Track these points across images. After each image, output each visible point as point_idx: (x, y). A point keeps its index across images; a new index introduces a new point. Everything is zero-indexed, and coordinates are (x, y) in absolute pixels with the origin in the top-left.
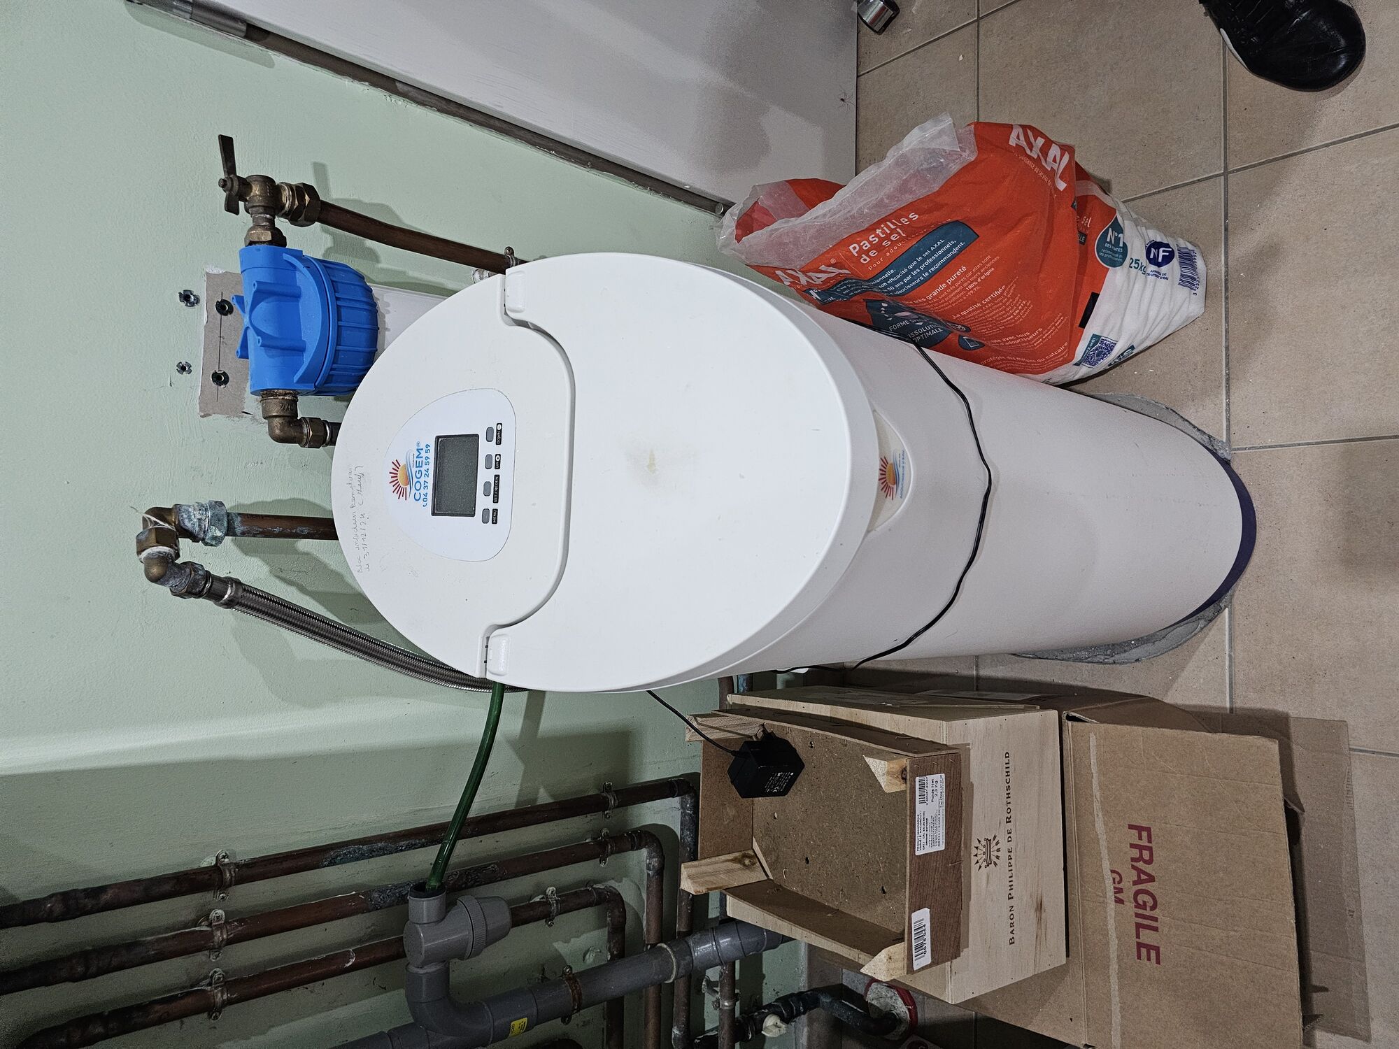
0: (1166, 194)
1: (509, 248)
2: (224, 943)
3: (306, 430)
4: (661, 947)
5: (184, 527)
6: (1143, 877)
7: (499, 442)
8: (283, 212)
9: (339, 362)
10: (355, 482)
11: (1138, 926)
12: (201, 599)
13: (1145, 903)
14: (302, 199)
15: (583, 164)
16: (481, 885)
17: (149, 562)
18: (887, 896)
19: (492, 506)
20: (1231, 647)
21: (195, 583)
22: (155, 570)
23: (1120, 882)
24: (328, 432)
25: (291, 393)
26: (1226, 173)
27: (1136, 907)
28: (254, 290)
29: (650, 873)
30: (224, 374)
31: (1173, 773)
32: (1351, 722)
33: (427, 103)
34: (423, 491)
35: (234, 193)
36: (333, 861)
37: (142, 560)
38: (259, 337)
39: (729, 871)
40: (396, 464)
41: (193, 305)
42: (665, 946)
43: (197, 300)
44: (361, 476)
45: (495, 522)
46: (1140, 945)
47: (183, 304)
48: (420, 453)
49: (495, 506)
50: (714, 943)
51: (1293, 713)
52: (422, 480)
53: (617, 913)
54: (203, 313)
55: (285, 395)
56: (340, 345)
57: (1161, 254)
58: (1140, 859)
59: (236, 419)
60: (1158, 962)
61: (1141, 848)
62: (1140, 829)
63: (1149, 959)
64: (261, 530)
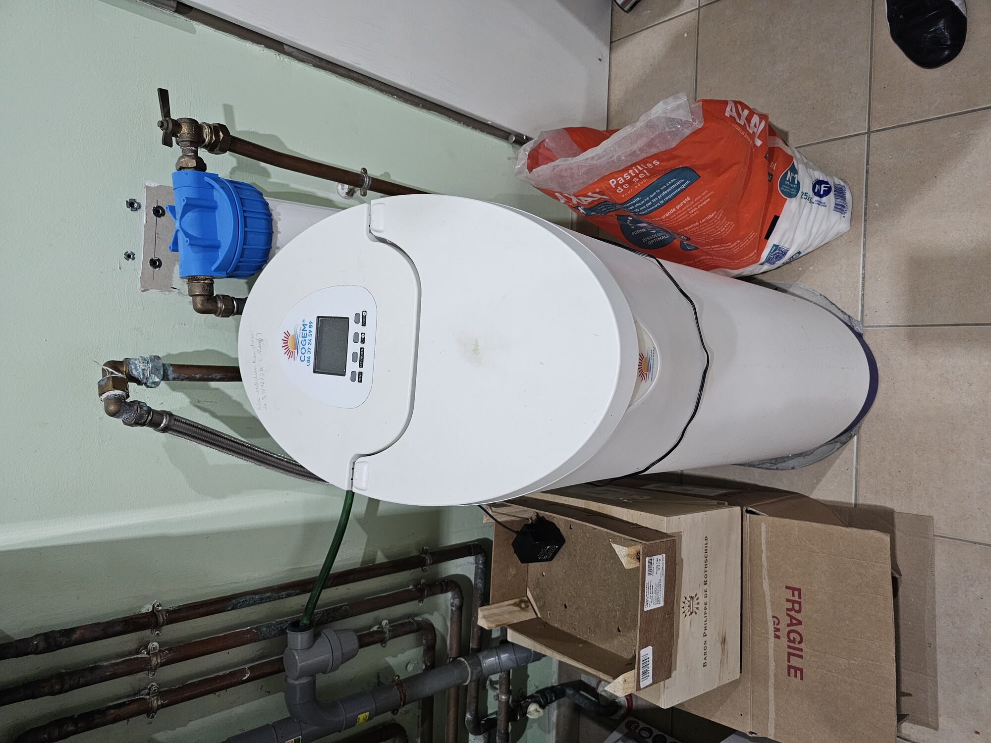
0: (827, 144)
1: (364, 169)
2: (159, 665)
3: (220, 305)
4: (460, 661)
5: (133, 375)
6: (794, 621)
7: (364, 324)
8: (204, 144)
9: (244, 257)
10: (256, 344)
11: (790, 654)
12: (145, 427)
13: (794, 639)
14: (217, 136)
15: (416, 105)
16: (337, 620)
17: (107, 401)
18: (621, 633)
19: (358, 370)
20: (857, 462)
21: (141, 416)
22: (112, 408)
23: (778, 625)
24: (236, 305)
25: (209, 279)
26: (869, 133)
27: (788, 641)
28: (184, 203)
29: (454, 609)
30: (159, 260)
31: (818, 552)
32: (936, 518)
33: (305, 61)
34: (307, 355)
35: (169, 131)
36: (235, 607)
37: (103, 400)
38: (187, 239)
39: (510, 613)
40: (287, 334)
41: (136, 209)
42: (463, 660)
43: (140, 206)
44: (260, 341)
45: (360, 381)
46: (790, 667)
47: (129, 209)
48: (305, 328)
49: (361, 370)
50: (497, 657)
51: (897, 509)
52: (306, 347)
53: (430, 637)
54: (143, 216)
55: (205, 280)
56: (245, 245)
57: (823, 189)
58: (793, 609)
59: (167, 293)
60: (802, 679)
61: (794, 602)
62: (793, 589)
63: (796, 676)
64: (187, 376)
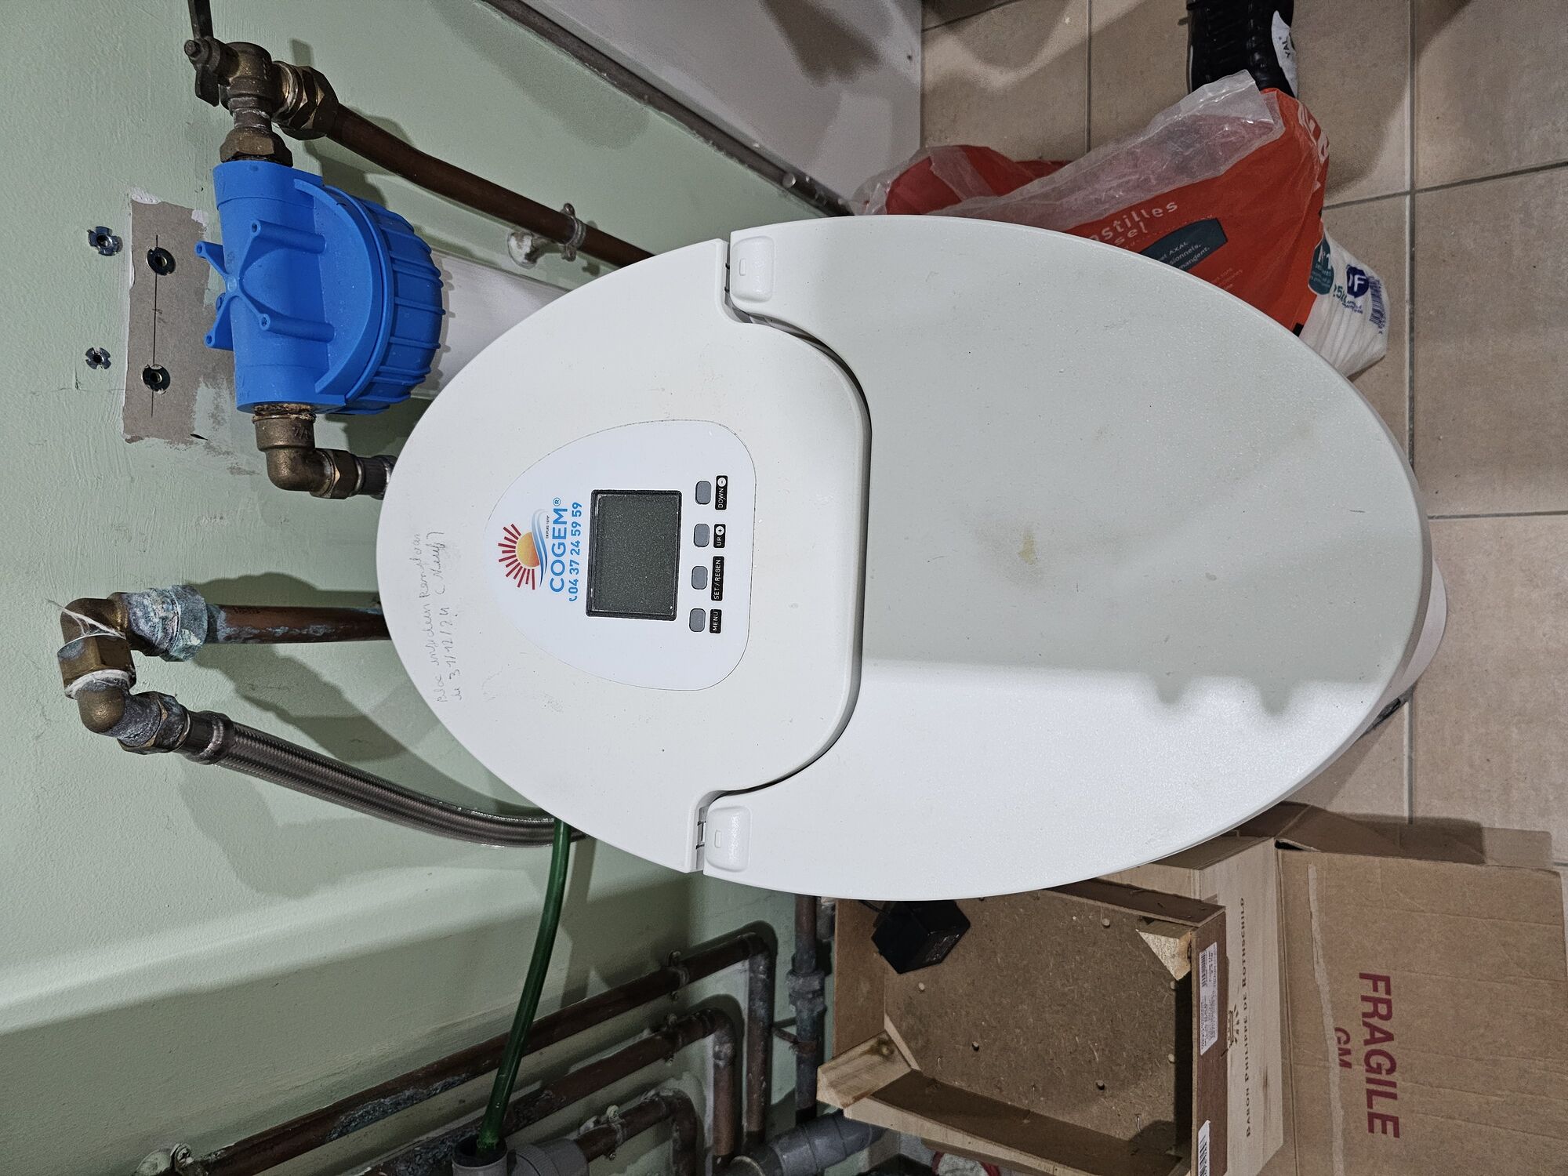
1: (569, 206)
3: (328, 470)
4: (742, 1162)
5: (138, 632)
6: (1378, 1035)
7: (721, 504)
8: (282, 110)
9: (387, 364)
10: (427, 555)
11: (1371, 1094)
12: (171, 753)
13: (1379, 1066)
14: (311, 97)
17: (85, 697)
19: (708, 605)
20: (1411, 747)
21: (168, 730)
22: (101, 712)
23: (1347, 1041)
24: (360, 472)
25: (307, 410)
26: (1413, 192)
27: (1367, 1071)
28: (254, 234)
29: (721, 1063)
30: (163, 371)
31: (1423, 911)
32: (1554, 834)
34: (567, 577)
35: (211, 67)
36: (344, 1131)
37: (75, 695)
39: (870, 1068)
40: (513, 533)
41: (110, 252)
42: (748, 1160)
43: (118, 246)
44: (438, 548)
45: (716, 628)
46: (1372, 1117)
47: (95, 250)
48: (561, 516)
49: (716, 605)
50: (808, 1147)
51: (1485, 824)
52: (566, 559)
53: (687, 1124)
54: (126, 268)
55: (300, 412)
56: (394, 336)
57: (1357, 282)
58: (1375, 1013)
59: (182, 446)
60: (1397, 1134)
61: (1376, 1001)
62: (1375, 979)
63: (1384, 1131)
64: (256, 632)
